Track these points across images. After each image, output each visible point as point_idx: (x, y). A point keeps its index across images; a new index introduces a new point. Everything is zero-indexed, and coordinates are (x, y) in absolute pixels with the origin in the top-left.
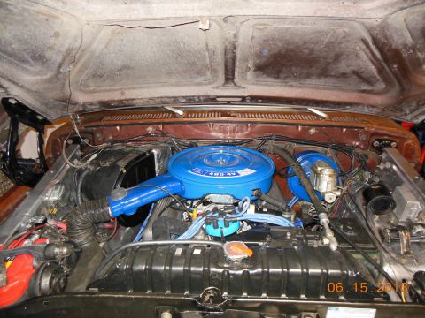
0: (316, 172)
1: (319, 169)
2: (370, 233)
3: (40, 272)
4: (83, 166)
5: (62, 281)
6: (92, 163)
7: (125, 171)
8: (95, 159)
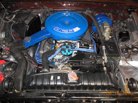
0: (103, 28)
1: (105, 26)
2: (118, 49)
3: (4, 83)
4: (10, 21)
5: (12, 84)
6: (14, 19)
7: (28, 26)
8: (15, 17)
